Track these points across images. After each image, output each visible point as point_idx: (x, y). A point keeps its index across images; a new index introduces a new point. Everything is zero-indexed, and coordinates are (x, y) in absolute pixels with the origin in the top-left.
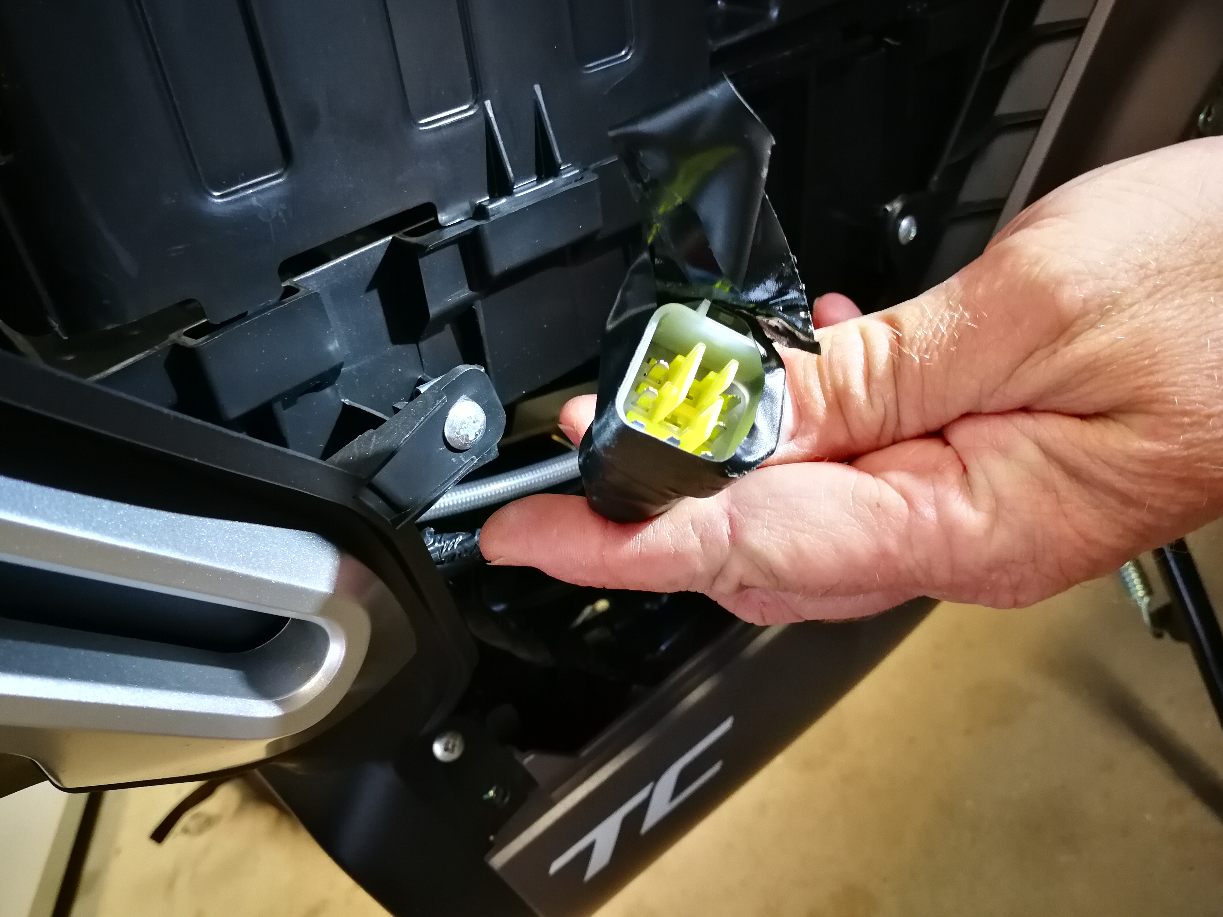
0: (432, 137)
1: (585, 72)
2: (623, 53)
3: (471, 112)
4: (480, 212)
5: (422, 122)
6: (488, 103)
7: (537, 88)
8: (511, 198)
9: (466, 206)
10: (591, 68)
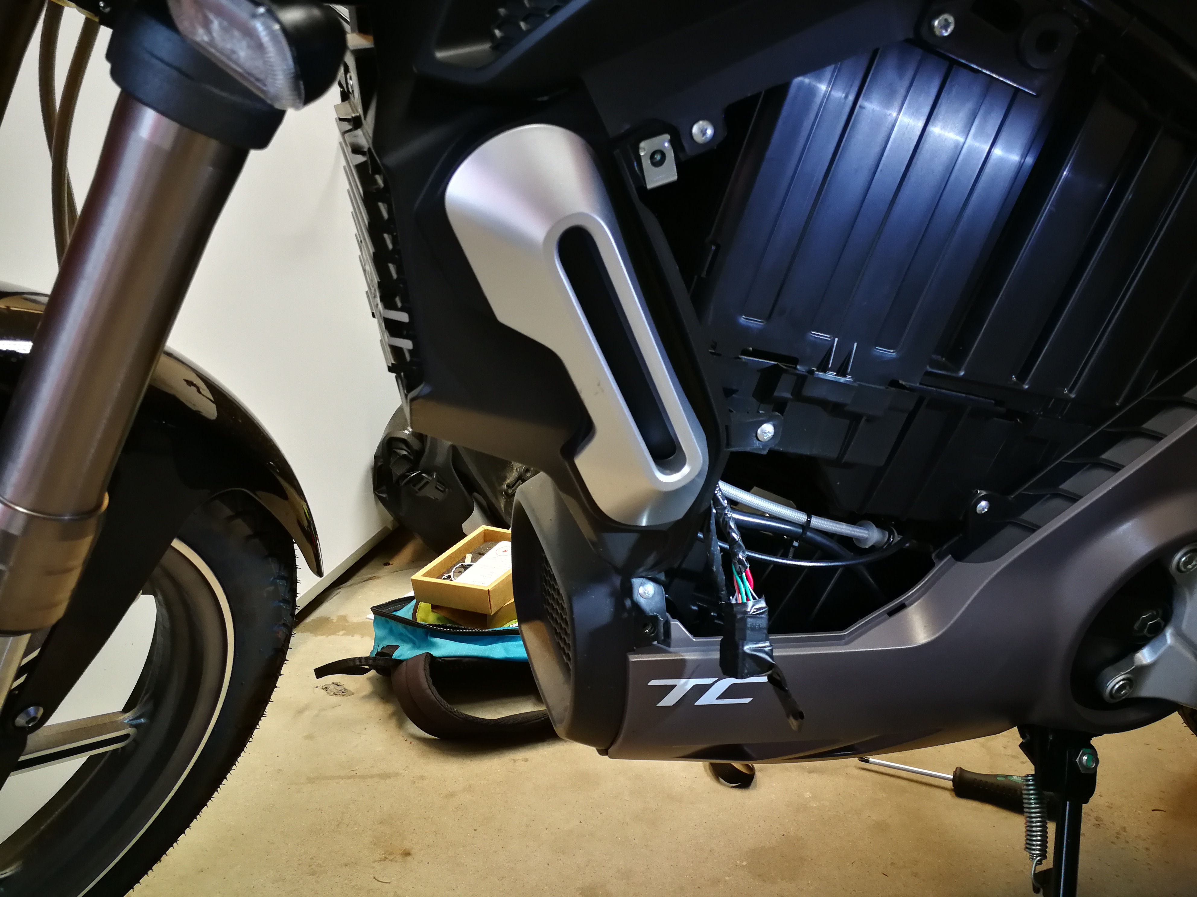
0: (813, 339)
1: (875, 350)
2: (892, 351)
3: (829, 339)
4: (811, 372)
5: (812, 332)
6: (836, 339)
7: (856, 344)
8: (824, 374)
9: (807, 368)
10: (877, 349)
